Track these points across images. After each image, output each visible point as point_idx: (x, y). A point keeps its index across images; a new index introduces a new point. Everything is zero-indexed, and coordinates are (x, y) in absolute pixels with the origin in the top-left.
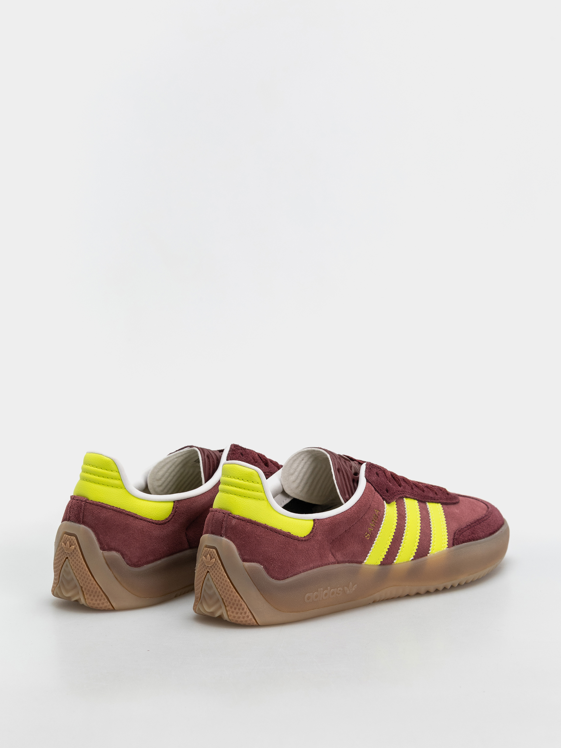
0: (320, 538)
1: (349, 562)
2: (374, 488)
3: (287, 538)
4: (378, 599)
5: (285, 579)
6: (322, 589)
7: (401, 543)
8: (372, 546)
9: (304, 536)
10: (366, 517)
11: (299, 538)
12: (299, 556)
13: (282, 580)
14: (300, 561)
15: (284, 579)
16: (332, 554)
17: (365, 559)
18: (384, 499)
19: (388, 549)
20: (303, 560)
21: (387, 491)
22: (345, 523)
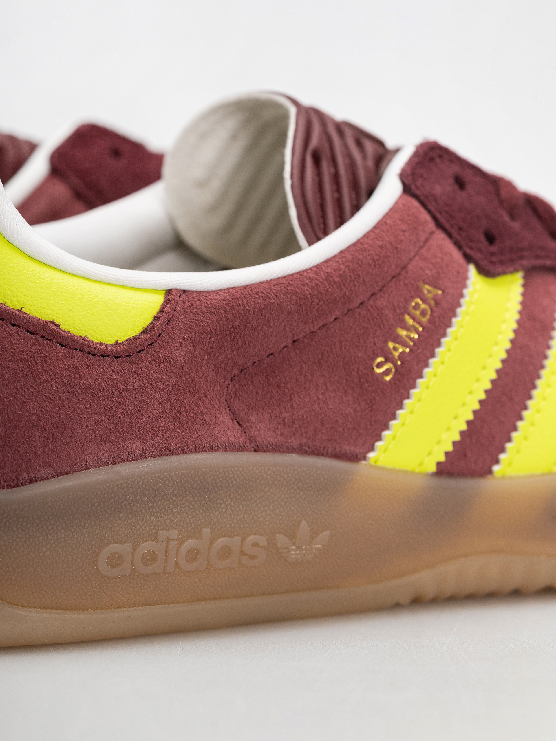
0: (179, 354)
1: (302, 451)
2: (435, 218)
3: (41, 340)
4: (430, 591)
5: (22, 485)
6: (174, 533)
7: (525, 408)
8: (400, 406)
9: (113, 342)
10: (382, 302)
11: (89, 346)
12: (83, 407)
13: (9, 487)
14: (87, 426)
15: (17, 486)
16: (235, 416)
17: (372, 448)
18: (469, 259)
19: (468, 423)
20: (97, 423)
21: (491, 239)
22: (289, 313)
